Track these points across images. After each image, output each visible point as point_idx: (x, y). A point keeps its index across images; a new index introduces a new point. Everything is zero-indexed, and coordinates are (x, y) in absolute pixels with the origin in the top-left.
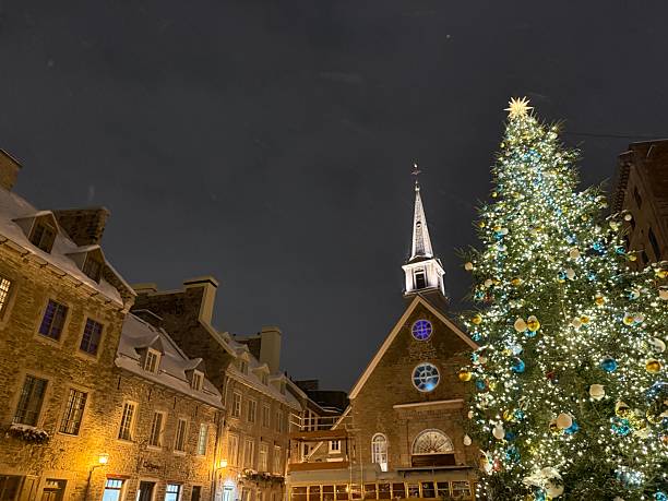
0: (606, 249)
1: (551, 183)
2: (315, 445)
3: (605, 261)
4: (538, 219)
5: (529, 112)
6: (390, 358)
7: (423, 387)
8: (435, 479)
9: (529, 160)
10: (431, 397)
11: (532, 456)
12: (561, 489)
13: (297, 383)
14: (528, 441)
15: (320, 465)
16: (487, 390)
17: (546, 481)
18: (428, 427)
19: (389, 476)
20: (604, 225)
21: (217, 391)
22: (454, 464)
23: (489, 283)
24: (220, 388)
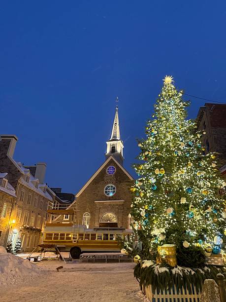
0: (194, 145)
1: (177, 115)
2: (58, 216)
3: (193, 149)
4: (169, 128)
5: (172, 83)
6: (95, 181)
7: (108, 194)
8: (109, 232)
9: (170, 104)
10: (111, 198)
11: (154, 224)
12: (165, 236)
13: (51, 189)
14: (154, 218)
15: (59, 224)
16: (139, 196)
17: (160, 233)
18: (108, 211)
19: (89, 230)
20: (195, 135)
21: (13, 189)
22: (117, 227)
23: (147, 153)
24: (15, 188)
